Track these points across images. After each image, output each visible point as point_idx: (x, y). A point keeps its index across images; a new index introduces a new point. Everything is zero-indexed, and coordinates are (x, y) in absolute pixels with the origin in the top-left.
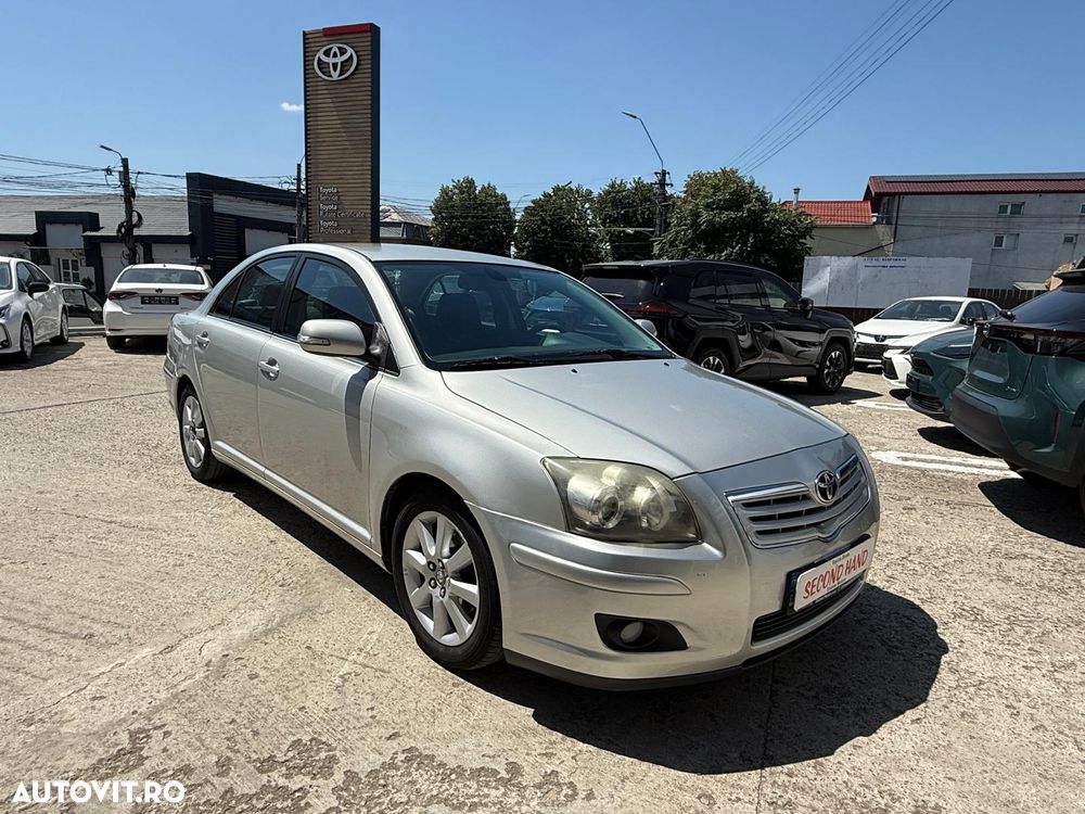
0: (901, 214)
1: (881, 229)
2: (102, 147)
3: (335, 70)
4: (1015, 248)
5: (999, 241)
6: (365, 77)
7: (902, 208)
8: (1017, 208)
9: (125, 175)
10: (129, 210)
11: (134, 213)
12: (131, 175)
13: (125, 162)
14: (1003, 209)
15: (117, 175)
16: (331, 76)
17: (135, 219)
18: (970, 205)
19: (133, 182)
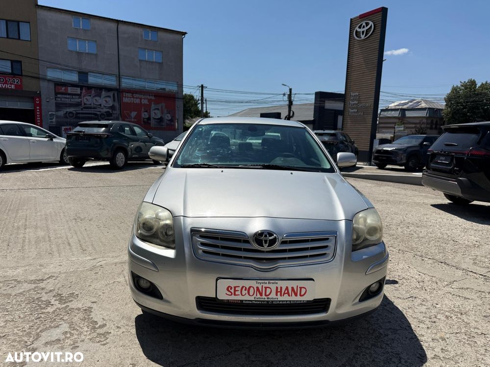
2: (283, 85)
3: (363, 34)
6: (378, 35)
9: (290, 96)
10: (290, 110)
11: (292, 112)
12: (292, 95)
13: (290, 90)
15: (287, 96)
16: (361, 38)
17: (291, 114)
19: (292, 98)
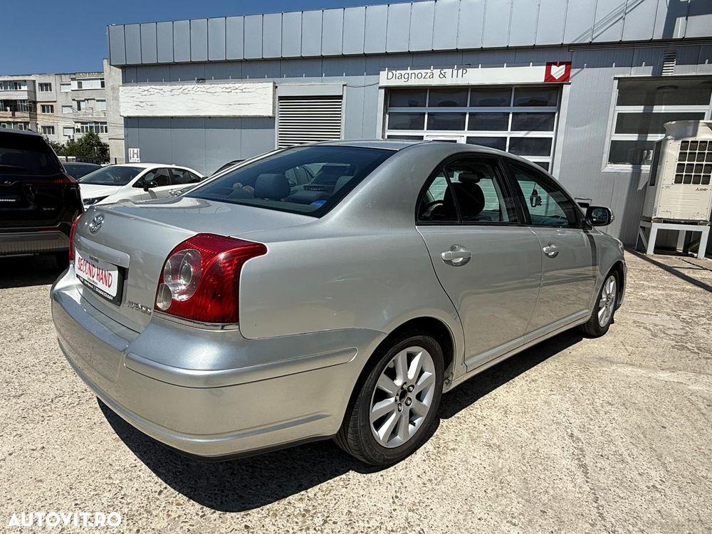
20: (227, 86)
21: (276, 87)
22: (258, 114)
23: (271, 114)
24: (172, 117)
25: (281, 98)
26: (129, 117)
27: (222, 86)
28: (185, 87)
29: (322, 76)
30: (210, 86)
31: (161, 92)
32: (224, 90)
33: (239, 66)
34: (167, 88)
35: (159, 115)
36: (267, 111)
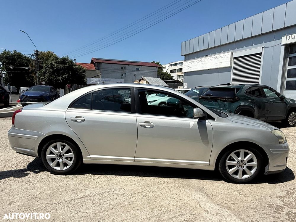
0: (102, 68)
1: (97, 71)
4: (125, 76)
5: (122, 75)
7: (102, 66)
8: (125, 68)
14: (122, 68)
18: (116, 67)
20: (214, 56)
21: (233, 54)
22: (224, 66)
23: (229, 66)
24: (197, 71)
25: (235, 58)
26: (185, 72)
27: (212, 57)
28: (201, 59)
29: (253, 45)
30: (209, 57)
31: (194, 62)
32: (213, 58)
33: (220, 48)
34: (195, 60)
35: (193, 71)
36: (227, 64)
